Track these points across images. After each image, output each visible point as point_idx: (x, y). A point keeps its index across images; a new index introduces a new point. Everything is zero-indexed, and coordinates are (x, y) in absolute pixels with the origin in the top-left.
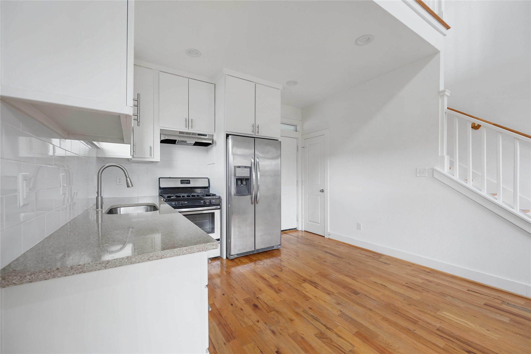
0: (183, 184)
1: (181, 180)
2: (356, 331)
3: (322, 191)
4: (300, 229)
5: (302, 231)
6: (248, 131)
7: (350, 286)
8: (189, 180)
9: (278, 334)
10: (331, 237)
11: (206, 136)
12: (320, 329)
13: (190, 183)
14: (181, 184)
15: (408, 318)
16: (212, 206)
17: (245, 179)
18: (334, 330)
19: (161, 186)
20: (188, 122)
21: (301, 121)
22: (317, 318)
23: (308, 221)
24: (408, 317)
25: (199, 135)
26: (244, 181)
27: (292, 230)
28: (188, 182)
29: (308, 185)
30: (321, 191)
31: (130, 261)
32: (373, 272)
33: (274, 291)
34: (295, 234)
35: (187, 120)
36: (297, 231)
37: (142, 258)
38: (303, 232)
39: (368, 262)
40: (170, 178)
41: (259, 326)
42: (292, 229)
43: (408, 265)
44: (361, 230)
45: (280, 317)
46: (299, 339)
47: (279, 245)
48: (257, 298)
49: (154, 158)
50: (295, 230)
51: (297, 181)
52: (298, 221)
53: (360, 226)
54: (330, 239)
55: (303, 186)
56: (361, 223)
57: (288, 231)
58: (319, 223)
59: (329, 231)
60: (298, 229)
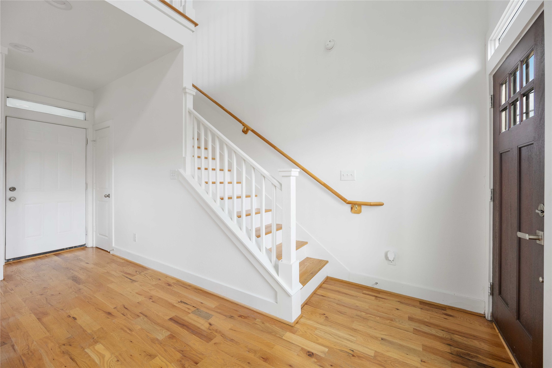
3: (108, 196)
4: (89, 245)
5: (92, 248)
10: (115, 253)
21: (93, 107)
23: (98, 235)
27: (76, 248)
29: (98, 189)
30: (106, 196)
34: (80, 254)
36: (86, 248)
38: (94, 249)
44: (135, 241)
50: (83, 247)
51: (87, 184)
52: (87, 235)
53: (136, 237)
54: (113, 255)
55: (94, 190)
56: (136, 234)
57: (67, 251)
58: (107, 236)
59: (113, 245)
60: (87, 245)
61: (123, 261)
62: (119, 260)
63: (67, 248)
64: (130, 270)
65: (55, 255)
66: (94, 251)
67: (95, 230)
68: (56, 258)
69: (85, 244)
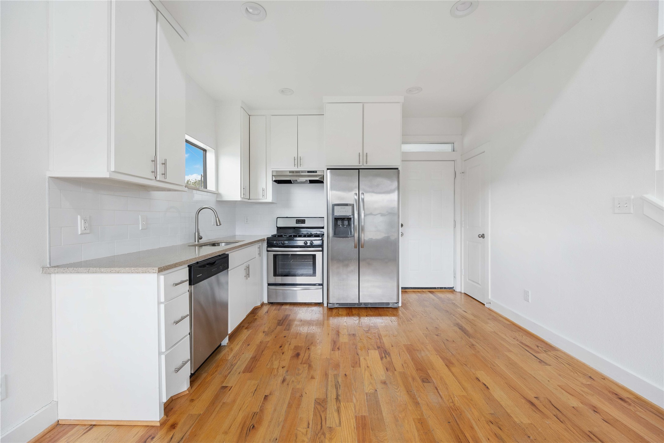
0: (298, 223)
1: (297, 220)
2: (364, 414)
3: (483, 236)
4: (458, 289)
5: (461, 293)
6: (354, 163)
7: (429, 371)
8: (305, 220)
9: (285, 383)
10: (492, 307)
11: (316, 172)
12: (329, 396)
13: (305, 223)
14: (296, 223)
15: (460, 435)
16: (313, 247)
17: (347, 218)
18: (342, 403)
19: (278, 226)
20: (298, 160)
21: (461, 135)
22: (340, 386)
23: (468, 280)
24: (462, 433)
25: (308, 172)
26: (346, 221)
27: (445, 290)
28: (303, 222)
29: (468, 227)
30: (480, 236)
31: (100, 271)
32: (494, 366)
33: (332, 347)
34: (450, 296)
35: (296, 158)
36: (454, 292)
37: (107, 270)
38: (463, 294)
39: (510, 351)
40: (287, 217)
41: (279, 371)
42: (445, 288)
43: (590, 375)
44: (529, 302)
45: (307, 371)
46: (298, 395)
47: (396, 303)
48: (309, 349)
49: (266, 199)
50: (451, 290)
51: (455, 221)
52: (455, 278)
53: (529, 296)
54: (489, 309)
55: (463, 228)
56: (530, 292)
57: (438, 290)
58: (480, 283)
59: (490, 297)
60: (455, 288)
61: (509, 323)
62: (500, 318)
63: (438, 288)
64: (527, 341)
65: (429, 291)
66: (463, 297)
67: (463, 274)
68: (431, 295)
69: (453, 287)
